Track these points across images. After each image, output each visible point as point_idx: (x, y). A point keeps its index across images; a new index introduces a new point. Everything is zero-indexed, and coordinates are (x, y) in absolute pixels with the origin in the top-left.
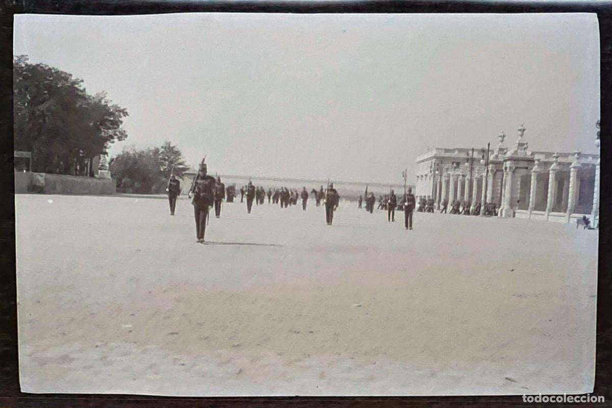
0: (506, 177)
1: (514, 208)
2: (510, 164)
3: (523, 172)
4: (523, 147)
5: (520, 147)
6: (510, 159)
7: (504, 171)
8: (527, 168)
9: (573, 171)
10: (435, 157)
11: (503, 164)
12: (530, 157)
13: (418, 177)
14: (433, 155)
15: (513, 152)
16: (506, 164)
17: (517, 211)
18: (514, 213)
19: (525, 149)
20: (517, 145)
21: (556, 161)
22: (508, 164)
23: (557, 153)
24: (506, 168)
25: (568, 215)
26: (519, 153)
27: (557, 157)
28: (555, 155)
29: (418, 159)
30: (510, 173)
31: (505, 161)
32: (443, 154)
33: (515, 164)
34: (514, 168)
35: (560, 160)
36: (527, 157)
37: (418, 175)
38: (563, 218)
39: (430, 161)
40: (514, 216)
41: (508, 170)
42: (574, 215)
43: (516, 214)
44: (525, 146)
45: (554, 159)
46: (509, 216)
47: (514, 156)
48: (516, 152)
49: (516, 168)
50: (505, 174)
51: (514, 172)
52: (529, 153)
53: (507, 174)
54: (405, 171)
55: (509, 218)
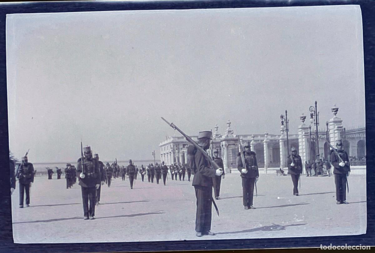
0: (223, 150)
1: (230, 167)
2: (225, 143)
3: (232, 147)
4: (231, 133)
5: (229, 133)
6: (225, 140)
7: (222, 147)
8: (234, 144)
9: (265, 144)
10: (173, 142)
11: (220, 143)
12: (236, 138)
13: (162, 155)
14: (171, 141)
15: (226, 136)
16: (222, 143)
17: (232, 169)
18: (231, 171)
19: (232, 134)
20: (227, 132)
21: (253, 139)
22: (224, 143)
23: (253, 135)
24: (222, 145)
25: (266, 169)
26: (229, 136)
27: (254, 137)
28: (253, 136)
29: (161, 144)
30: (226, 148)
31: (222, 141)
32: (177, 140)
33: (228, 143)
34: (227, 145)
35: (255, 138)
36: (234, 138)
37: (162, 153)
38: (263, 171)
39: (170, 145)
40: (231, 172)
41: (224, 146)
42: (268, 169)
43: (232, 171)
44: (232, 132)
45: (252, 138)
46: (228, 173)
47: (227, 138)
48: (227, 136)
49: (229, 145)
50: (222, 149)
51: (227, 147)
52: (235, 136)
53: (224, 149)
54: (153, 151)
55: (228, 174)
